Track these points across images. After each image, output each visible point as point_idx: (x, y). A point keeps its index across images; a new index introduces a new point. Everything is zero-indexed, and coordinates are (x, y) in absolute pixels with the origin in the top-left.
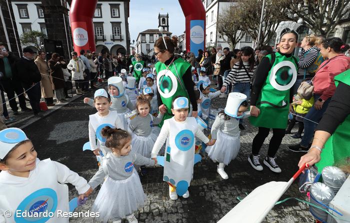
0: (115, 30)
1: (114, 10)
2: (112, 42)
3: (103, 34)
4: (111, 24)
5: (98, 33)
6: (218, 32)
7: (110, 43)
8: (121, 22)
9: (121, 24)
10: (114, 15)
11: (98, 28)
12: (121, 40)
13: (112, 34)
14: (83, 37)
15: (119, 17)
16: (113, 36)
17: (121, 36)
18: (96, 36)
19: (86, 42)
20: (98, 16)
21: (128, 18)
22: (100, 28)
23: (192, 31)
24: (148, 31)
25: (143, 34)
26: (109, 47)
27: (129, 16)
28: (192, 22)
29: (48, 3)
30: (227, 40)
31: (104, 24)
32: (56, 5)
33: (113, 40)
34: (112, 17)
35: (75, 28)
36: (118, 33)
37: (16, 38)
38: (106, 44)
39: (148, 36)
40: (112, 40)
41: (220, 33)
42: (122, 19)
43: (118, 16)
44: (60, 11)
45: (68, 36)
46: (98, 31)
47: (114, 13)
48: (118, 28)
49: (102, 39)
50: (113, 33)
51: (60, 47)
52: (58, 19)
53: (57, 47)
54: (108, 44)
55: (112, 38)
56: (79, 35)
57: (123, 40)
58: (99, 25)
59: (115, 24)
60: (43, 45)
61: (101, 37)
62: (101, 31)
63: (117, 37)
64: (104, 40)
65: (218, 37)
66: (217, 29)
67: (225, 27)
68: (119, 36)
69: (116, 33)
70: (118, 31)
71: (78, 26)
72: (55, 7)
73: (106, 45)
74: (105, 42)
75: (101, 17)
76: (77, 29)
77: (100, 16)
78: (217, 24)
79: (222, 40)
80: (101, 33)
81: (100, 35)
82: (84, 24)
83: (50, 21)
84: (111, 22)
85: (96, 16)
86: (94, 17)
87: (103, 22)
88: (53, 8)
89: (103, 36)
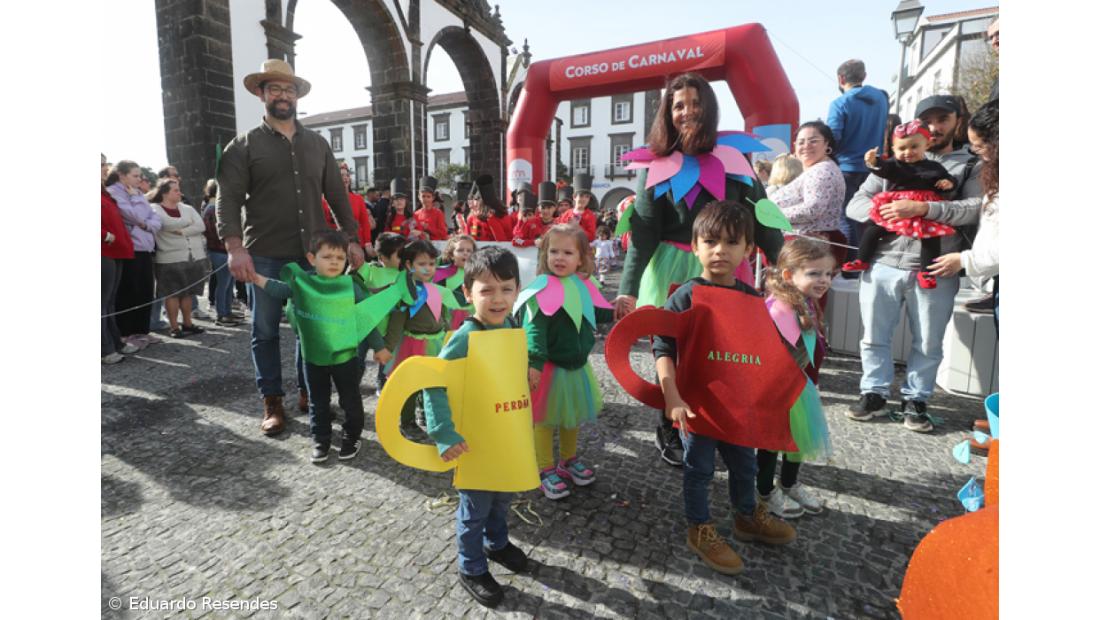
0: (619, 154)
1: (620, 106)
2: (609, 181)
3: (589, 163)
4: (609, 140)
5: (578, 161)
7: (603, 186)
8: (633, 134)
9: (635, 138)
10: (619, 117)
11: (578, 152)
12: (631, 175)
13: (609, 162)
15: (631, 121)
16: (612, 167)
18: (572, 169)
20: (580, 123)
22: (584, 151)
29: (479, 116)
31: (594, 143)
33: (612, 176)
34: (613, 123)
35: (514, 160)
40: (606, 177)
42: (638, 126)
43: (628, 118)
44: (496, 129)
46: (578, 156)
47: (619, 112)
48: (625, 147)
50: (612, 161)
54: (597, 186)
55: (609, 173)
56: (517, 171)
58: (582, 142)
59: (619, 139)
62: (584, 156)
63: (622, 170)
69: (618, 159)
71: (518, 156)
72: (489, 122)
75: (589, 125)
77: (586, 122)
80: (584, 161)
81: (580, 164)
82: (529, 151)
83: (478, 148)
84: (610, 135)
85: (576, 123)
86: (573, 126)
87: (590, 137)
88: (485, 124)
89: (589, 168)
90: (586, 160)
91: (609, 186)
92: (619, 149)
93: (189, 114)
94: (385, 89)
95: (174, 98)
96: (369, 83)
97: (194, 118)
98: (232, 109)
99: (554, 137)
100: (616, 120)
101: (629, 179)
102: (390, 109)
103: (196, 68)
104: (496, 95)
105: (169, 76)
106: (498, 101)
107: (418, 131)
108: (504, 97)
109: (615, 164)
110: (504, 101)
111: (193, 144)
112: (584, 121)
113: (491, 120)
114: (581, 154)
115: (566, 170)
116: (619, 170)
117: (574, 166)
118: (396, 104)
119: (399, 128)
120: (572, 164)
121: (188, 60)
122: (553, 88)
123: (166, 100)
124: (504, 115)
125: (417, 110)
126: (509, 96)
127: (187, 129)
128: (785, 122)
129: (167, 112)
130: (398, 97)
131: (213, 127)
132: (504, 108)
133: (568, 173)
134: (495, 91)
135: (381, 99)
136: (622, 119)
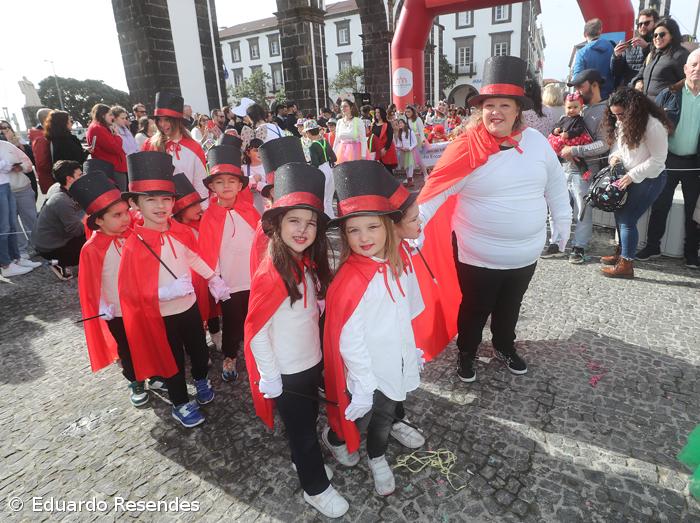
1: (500, 8)
3: (472, 60)
4: (490, 38)
5: (462, 59)
8: (511, 32)
9: (513, 37)
10: (499, 17)
11: (462, 51)
14: (406, 82)
15: (509, 20)
20: (465, 24)
22: (468, 50)
31: (475, 41)
34: (494, 23)
38: (474, 81)
42: (515, 26)
43: (507, 18)
46: (462, 55)
47: (499, 12)
48: (504, 46)
49: (469, 71)
54: (478, 81)
56: (401, 78)
58: (466, 42)
59: (499, 37)
61: (466, 69)
62: (467, 54)
64: (472, 74)
70: (504, 51)
71: (401, 65)
73: (474, 85)
74: (474, 78)
75: (472, 25)
76: (399, 70)
77: (469, 23)
80: (467, 59)
81: (465, 62)
82: (409, 61)
84: (490, 34)
85: (461, 24)
86: (458, 27)
87: (474, 37)
88: (375, 35)
89: (472, 65)
90: (470, 57)
92: (498, 46)
93: (140, 52)
94: (289, 14)
95: (128, 39)
96: (276, 11)
97: (144, 56)
98: (171, 46)
99: (436, 43)
100: (496, 20)
102: (294, 31)
103: (142, 16)
104: (383, 10)
105: (121, 22)
107: (318, 49)
108: (391, 11)
110: (391, 14)
111: (146, 76)
112: (467, 21)
113: (380, 32)
114: (465, 53)
115: (451, 68)
117: (459, 64)
118: (298, 26)
119: (302, 47)
120: (457, 62)
121: (135, 9)
123: (122, 41)
124: (391, 27)
125: (316, 31)
126: (395, 9)
127: (140, 64)
129: (124, 50)
130: (299, 20)
131: (159, 62)
132: (391, 21)
133: (454, 71)
135: (286, 22)
136: (502, 19)
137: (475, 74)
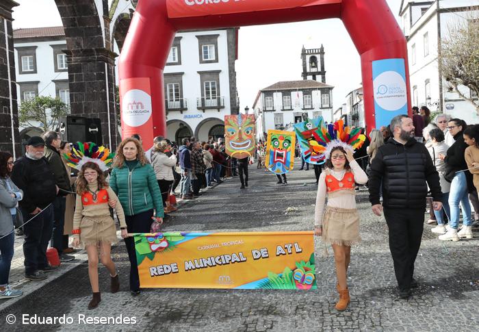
0: (207, 89)
1: (206, 48)
2: (200, 112)
3: (182, 96)
4: (199, 76)
5: (171, 95)
6: (444, 80)
7: (196, 116)
8: (220, 71)
9: (221, 75)
10: (206, 57)
11: (171, 86)
12: (219, 107)
13: (200, 97)
14: (142, 107)
15: (217, 61)
16: (203, 100)
17: (219, 99)
18: (166, 102)
19: (146, 117)
20: (173, 61)
21: (236, 61)
22: (176, 86)
23: (377, 83)
24: (279, 84)
25: (268, 93)
26: (193, 124)
27: (236, 58)
28: (376, 64)
29: (78, 44)
30: (468, 95)
31: (184, 77)
32: (93, 48)
33: (203, 108)
34: (201, 62)
35: (128, 90)
36: (214, 93)
37: (12, 114)
38: (186, 117)
39: (278, 97)
40: (199, 108)
41: (448, 79)
42: (223, 65)
43: (214, 58)
44: (99, 59)
45: (111, 105)
46: (171, 90)
47: (206, 52)
48: (213, 84)
49: (179, 107)
50: (202, 95)
51: (97, 130)
52: (95, 74)
53: (90, 130)
54: (190, 117)
55: (200, 106)
56: (134, 103)
57: (223, 107)
58: (174, 79)
59: (207, 76)
60: (64, 129)
61: (177, 104)
62: (176, 90)
63: (211, 102)
64: (182, 109)
65: (445, 90)
66: (440, 72)
67: (460, 65)
68: (216, 100)
69: (208, 93)
70: (213, 88)
71: (134, 86)
72: (92, 51)
73: (187, 121)
74: (185, 113)
75: (179, 63)
76: (131, 92)
77: (177, 61)
78: (440, 62)
79: (455, 96)
80: (177, 95)
81: (174, 99)
82: (146, 81)
83: (79, 78)
84: (198, 72)
85: (168, 61)
87: (183, 73)
88: (86, 52)
89: (182, 101)
90: (179, 94)
91: (201, 116)
92: (207, 84)
100: (203, 60)
101: (219, 111)
104: (99, 23)
106: (100, 30)
108: (107, 26)
109: (205, 97)
110: (107, 30)
112: (175, 59)
114: (174, 88)
116: (209, 103)
117: (168, 99)
120: (166, 97)
122: (169, 17)
126: (112, 25)
128: (398, 56)
132: (107, 37)
133: (164, 106)
134: (97, 18)
136: (209, 59)
137: (186, 109)
